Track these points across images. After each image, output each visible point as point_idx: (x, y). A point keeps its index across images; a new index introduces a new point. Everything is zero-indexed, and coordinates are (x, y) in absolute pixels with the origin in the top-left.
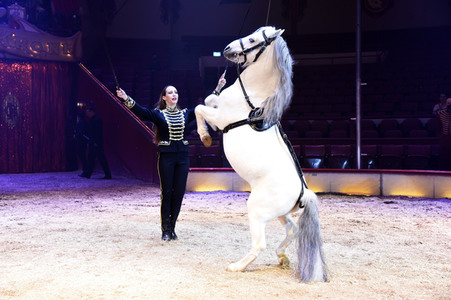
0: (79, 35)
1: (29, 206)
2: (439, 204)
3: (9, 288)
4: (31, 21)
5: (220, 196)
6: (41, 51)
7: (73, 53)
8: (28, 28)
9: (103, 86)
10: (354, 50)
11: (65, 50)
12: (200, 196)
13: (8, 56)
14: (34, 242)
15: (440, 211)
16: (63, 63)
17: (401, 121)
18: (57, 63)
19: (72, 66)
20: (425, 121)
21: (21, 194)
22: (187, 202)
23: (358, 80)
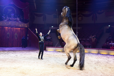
0: (28, 23)
1: (19, 53)
2: (90, 54)
3: (15, 68)
4: (20, 20)
5: (52, 52)
6: (22, 26)
7: (27, 26)
8: (20, 22)
9: (32, 32)
10: (76, 27)
11: (26, 25)
12: (49, 52)
13: (16, 27)
14: (19, 60)
15: (91, 55)
16: (25, 28)
17: (84, 39)
18: (24, 28)
19: (27, 28)
20: (88, 39)
21: (17, 51)
22: (45, 52)
23: (77, 32)
